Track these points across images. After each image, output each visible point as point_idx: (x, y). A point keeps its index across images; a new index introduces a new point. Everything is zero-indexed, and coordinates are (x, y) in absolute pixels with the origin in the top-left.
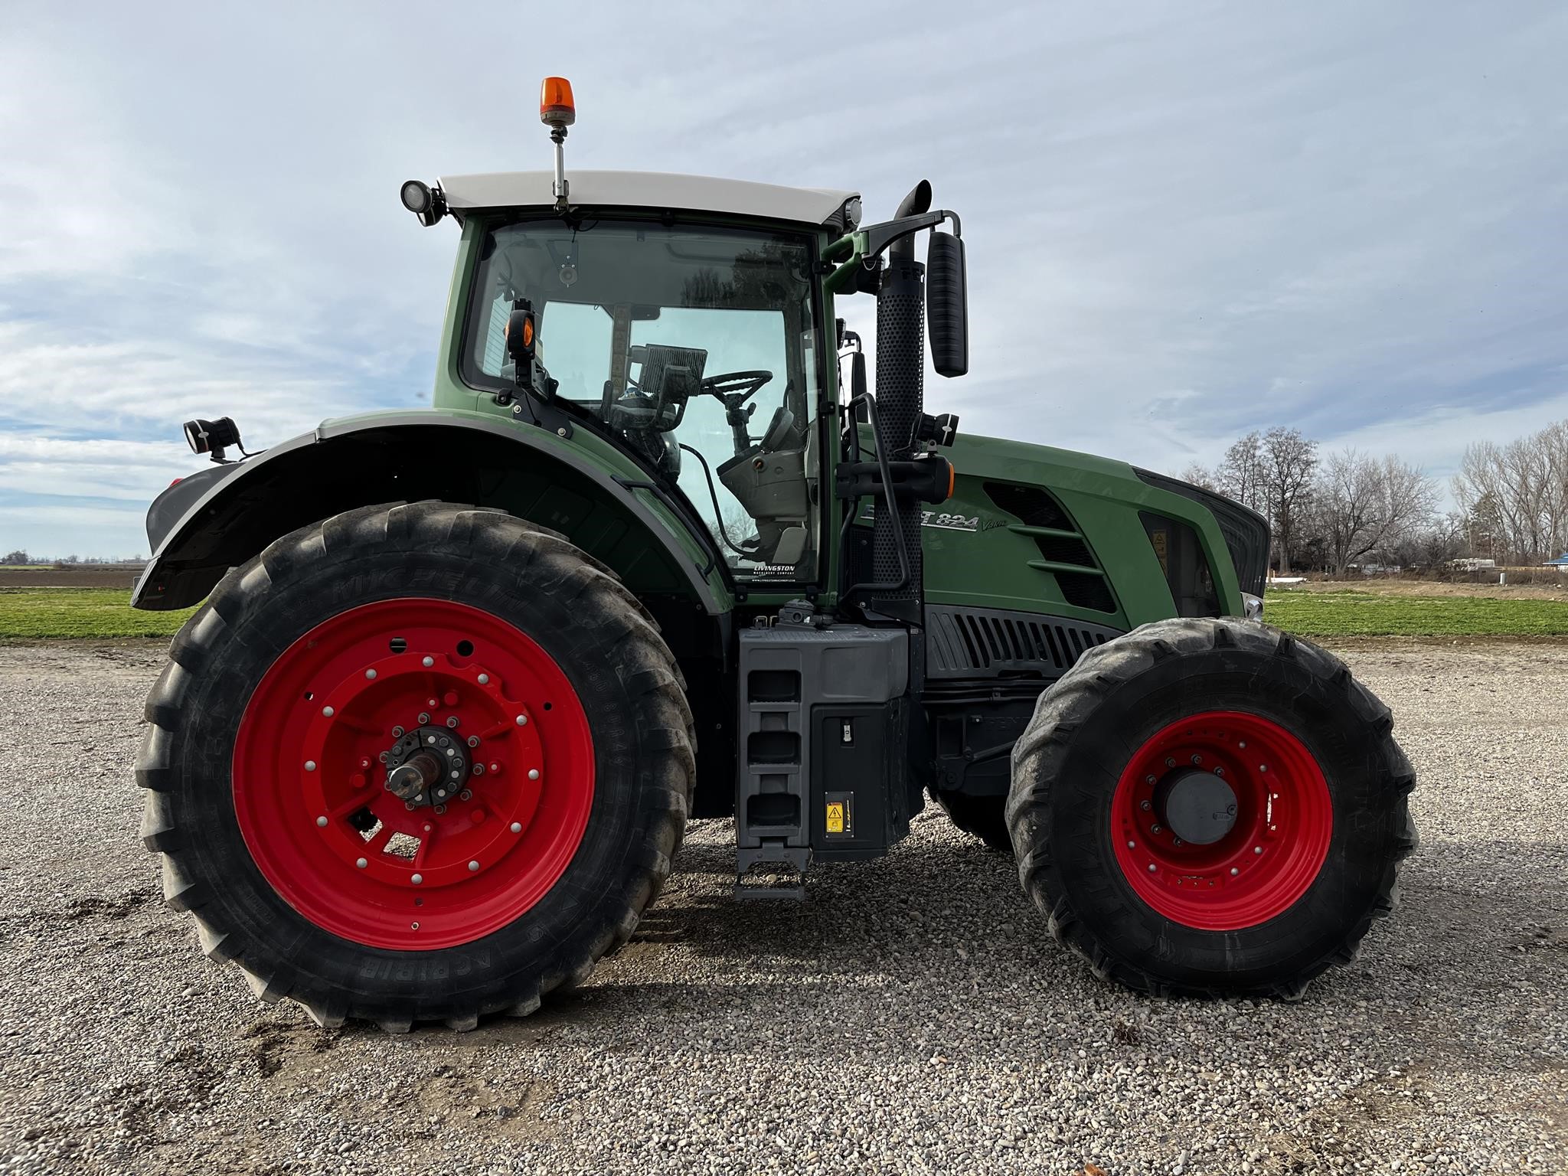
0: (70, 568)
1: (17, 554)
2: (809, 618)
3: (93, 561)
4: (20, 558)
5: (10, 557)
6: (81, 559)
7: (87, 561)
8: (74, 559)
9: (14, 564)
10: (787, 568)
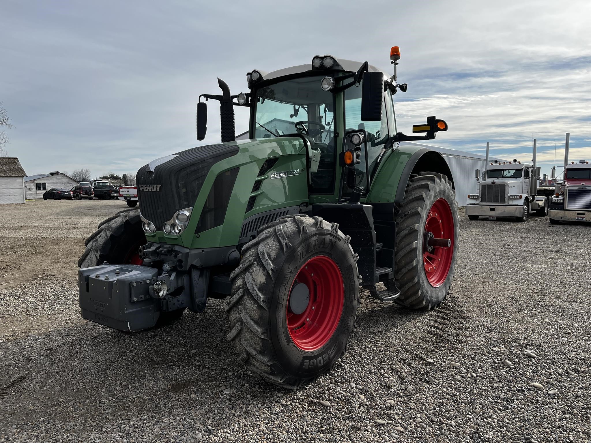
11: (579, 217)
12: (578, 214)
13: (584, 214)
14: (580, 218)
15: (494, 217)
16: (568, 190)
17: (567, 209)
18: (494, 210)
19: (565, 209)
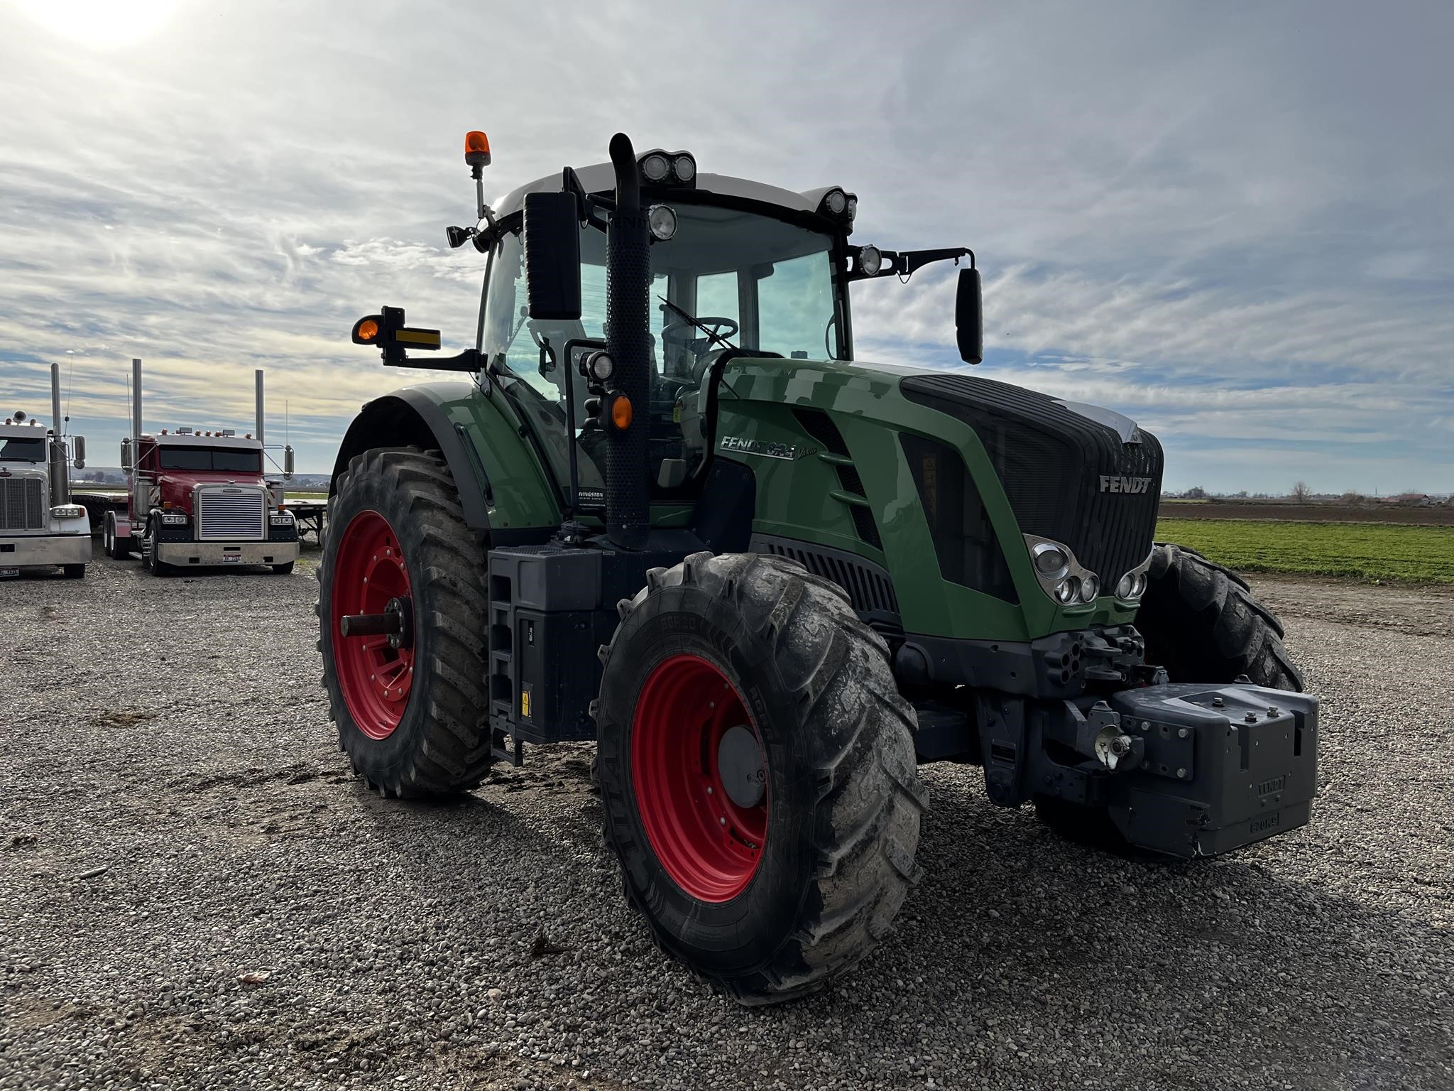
0: (1241, 503)
1: (1196, 490)
2: (569, 537)
3: (1261, 496)
4: (1198, 493)
5: (1190, 492)
6: (1251, 494)
7: (1255, 496)
8: (1244, 494)
9: (1192, 498)
10: (598, 494)
11: (229, 556)
12: (226, 549)
13: (238, 549)
14: (230, 559)
15: (14, 568)
16: (200, 495)
17: (201, 539)
18: (13, 551)
19: (196, 539)
